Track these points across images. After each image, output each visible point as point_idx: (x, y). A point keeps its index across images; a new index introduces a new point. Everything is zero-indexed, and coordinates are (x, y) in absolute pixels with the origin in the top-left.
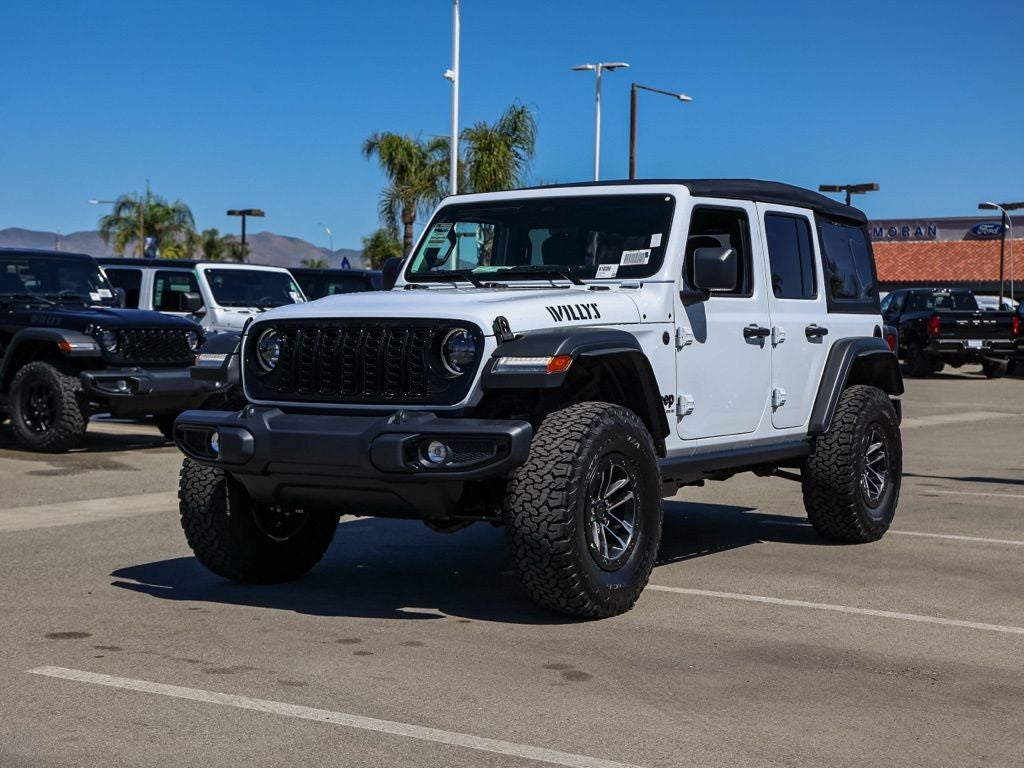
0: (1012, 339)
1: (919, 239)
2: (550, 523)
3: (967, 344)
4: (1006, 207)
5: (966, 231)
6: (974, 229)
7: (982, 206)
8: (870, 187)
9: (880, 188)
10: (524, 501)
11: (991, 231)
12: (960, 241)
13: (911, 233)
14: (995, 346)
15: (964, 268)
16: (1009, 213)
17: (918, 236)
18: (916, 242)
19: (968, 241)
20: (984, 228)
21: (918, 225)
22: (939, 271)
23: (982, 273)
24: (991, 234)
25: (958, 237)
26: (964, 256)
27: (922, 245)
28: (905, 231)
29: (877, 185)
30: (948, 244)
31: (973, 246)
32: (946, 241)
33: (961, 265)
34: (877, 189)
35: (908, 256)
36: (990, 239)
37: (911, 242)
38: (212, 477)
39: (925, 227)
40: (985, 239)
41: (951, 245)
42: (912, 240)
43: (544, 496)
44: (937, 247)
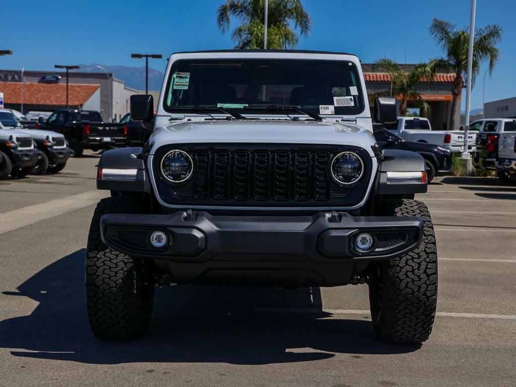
0: (124, 137)
1: (14, 81)
2: (428, 285)
3: (103, 139)
4: (68, 68)
5: (39, 78)
6: (43, 78)
7: (56, 67)
8: (8, 52)
9: (13, 53)
10: (407, 271)
11: (52, 79)
12: (36, 83)
13: (10, 78)
14: (117, 140)
15: (41, 98)
16: (70, 71)
17: (13, 79)
18: (13, 83)
19: (41, 84)
20: (48, 77)
21: (13, 74)
22: (28, 98)
23: (50, 100)
24: (51, 81)
25: (35, 81)
26: (40, 91)
27: (16, 84)
28: (6, 76)
29: (12, 52)
30: (30, 84)
31: (43, 87)
32: (29, 83)
33: (39, 96)
34: (11, 54)
35: (9, 90)
36: (52, 83)
37: (10, 83)
38: (122, 265)
39: (17, 75)
40: (49, 83)
41: (31, 85)
42: (10, 81)
43: (423, 267)
44: (25, 86)
